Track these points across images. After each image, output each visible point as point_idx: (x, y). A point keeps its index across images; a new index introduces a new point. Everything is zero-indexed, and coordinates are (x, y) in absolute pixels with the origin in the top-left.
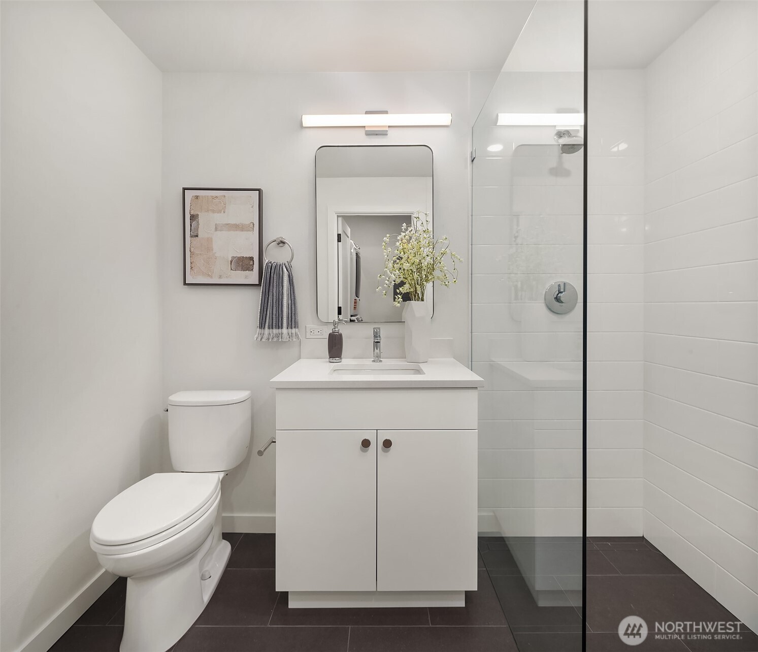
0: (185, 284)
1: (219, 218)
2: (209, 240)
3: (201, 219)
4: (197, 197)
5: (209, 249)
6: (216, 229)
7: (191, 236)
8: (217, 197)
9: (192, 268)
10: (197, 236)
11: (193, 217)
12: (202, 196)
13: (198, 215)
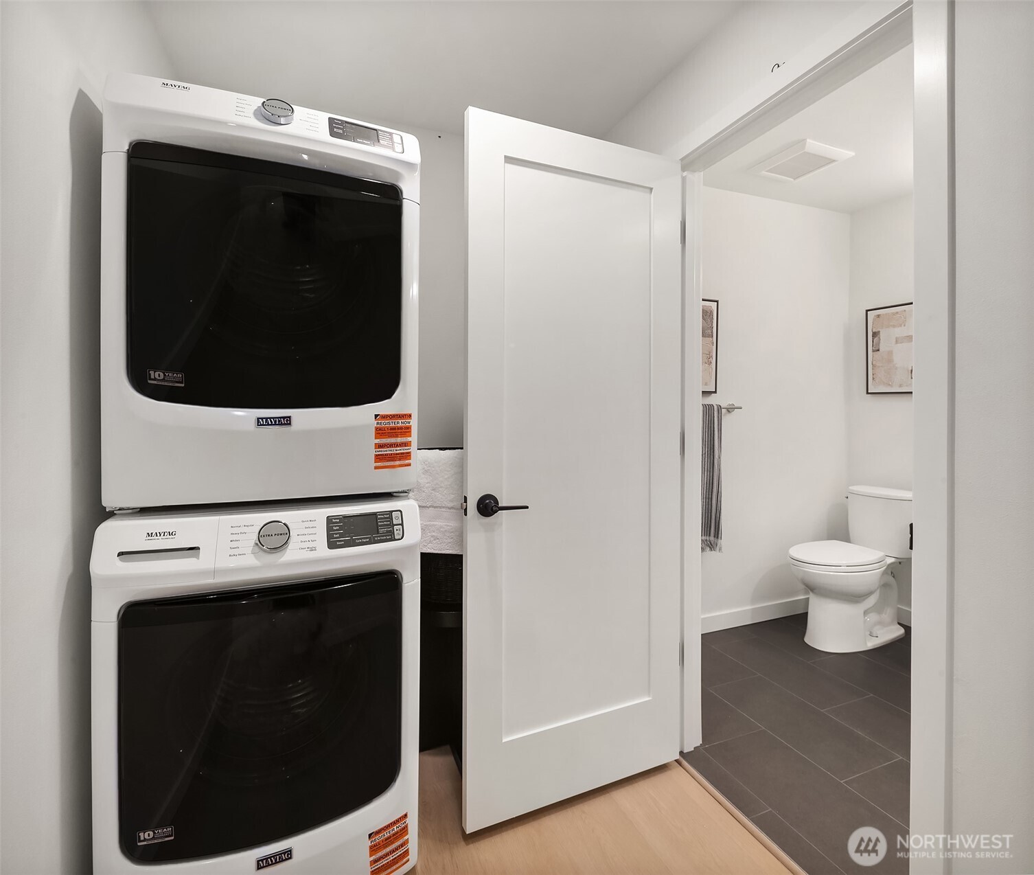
0: (868, 393)
1: (898, 332)
2: (890, 353)
3: (882, 335)
4: (879, 316)
5: (890, 361)
6: (897, 342)
7: (873, 351)
8: (897, 313)
9: (873, 379)
10: (878, 350)
11: (875, 334)
12: (883, 315)
13: (879, 332)
